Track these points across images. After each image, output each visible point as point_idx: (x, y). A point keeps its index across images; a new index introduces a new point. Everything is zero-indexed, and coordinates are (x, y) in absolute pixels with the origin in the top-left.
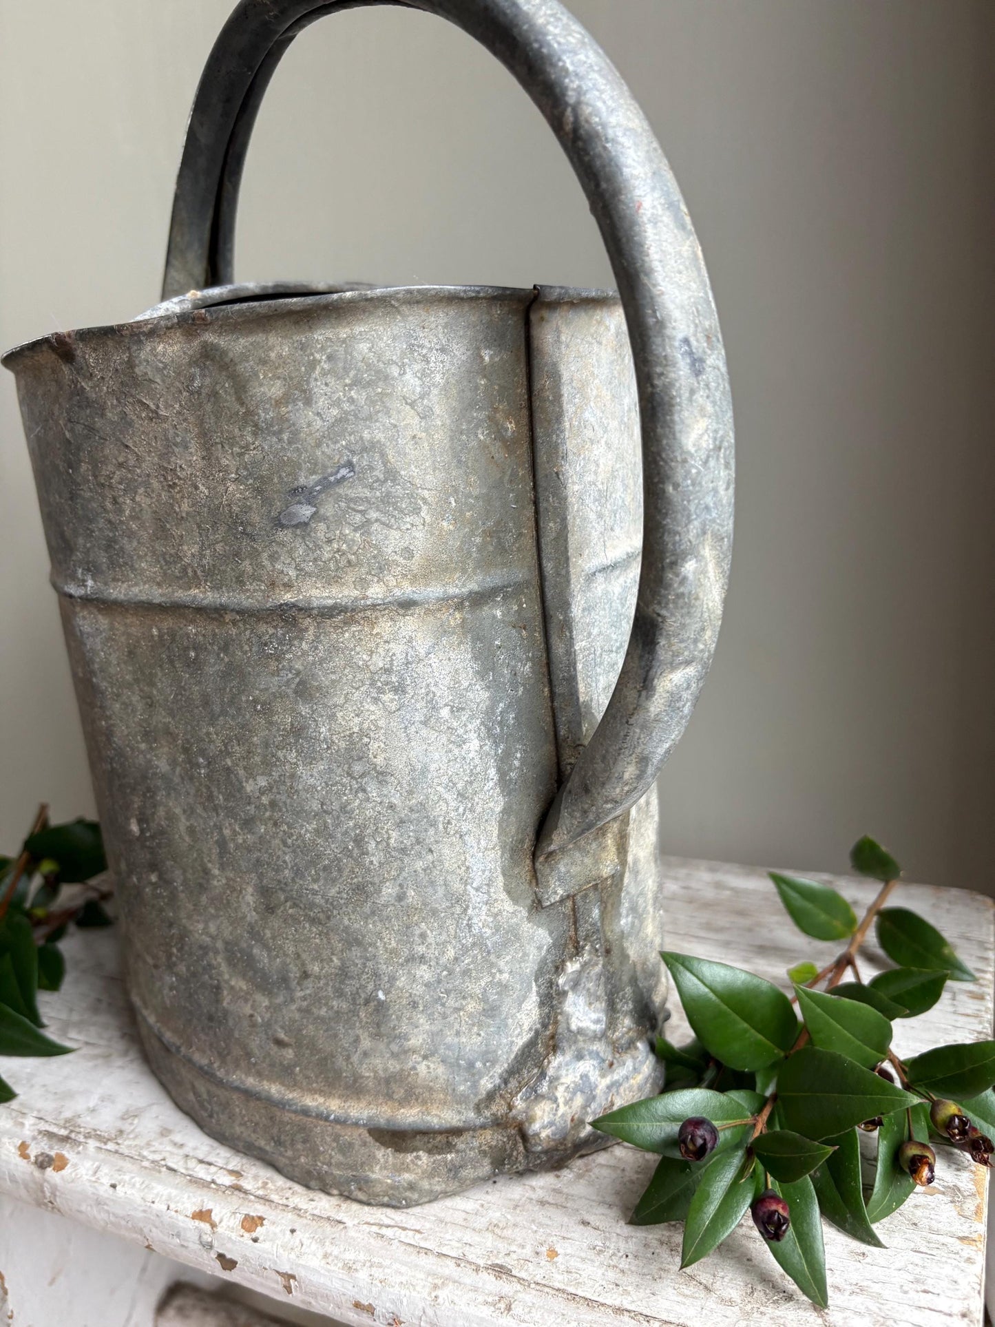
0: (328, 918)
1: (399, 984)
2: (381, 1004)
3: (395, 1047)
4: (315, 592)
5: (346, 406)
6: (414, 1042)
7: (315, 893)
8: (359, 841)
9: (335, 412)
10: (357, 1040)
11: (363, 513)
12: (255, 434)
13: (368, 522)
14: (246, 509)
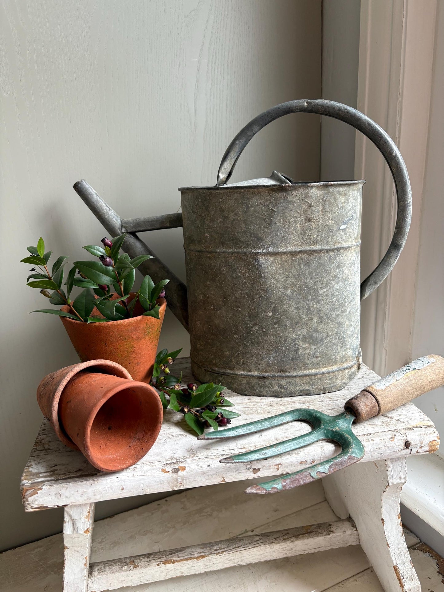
0: (336, 320)
1: (347, 332)
2: (344, 338)
3: (345, 348)
4: (344, 244)
5: (353, 204)
6: (348, 346)
7: (333, 314)
8: (344, 300)
9: (352, 205)
10: (338, 349)
11: (353, 226)
12: (337, 210)
13: (354, 228)
14: (332, 226)
